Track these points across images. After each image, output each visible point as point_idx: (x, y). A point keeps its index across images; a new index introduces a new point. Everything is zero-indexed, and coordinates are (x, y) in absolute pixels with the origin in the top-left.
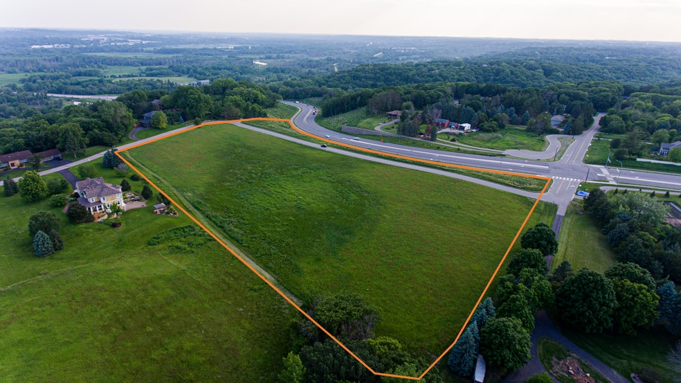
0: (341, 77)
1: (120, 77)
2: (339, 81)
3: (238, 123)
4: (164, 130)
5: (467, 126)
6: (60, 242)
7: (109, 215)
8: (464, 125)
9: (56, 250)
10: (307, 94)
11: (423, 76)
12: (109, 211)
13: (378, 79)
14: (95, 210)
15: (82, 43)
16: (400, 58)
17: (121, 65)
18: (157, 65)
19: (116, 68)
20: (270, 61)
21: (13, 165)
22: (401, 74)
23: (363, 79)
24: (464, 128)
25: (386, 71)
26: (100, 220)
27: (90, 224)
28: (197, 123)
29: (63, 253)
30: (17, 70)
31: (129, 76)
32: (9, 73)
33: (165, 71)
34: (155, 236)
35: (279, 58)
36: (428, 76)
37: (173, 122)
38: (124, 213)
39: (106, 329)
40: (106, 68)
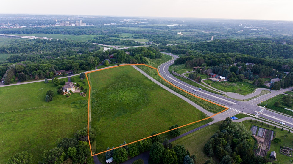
0: (203, 45)
1: (124, 38)
2: (202, 46)
3: (134, 66)
4: (107, 66)
5: (223, 78)
6: (51, 99)
7: (69, 93)
8: (221, 77)
9: (50, 101)
10: (182, 52)
11: (243, 47)
12: (69, 92)
13: (220, 47)
14: (65, 91)
15: (120, 23)
16: (250, 34)
17: (128, 33)
18: (140, 33)
19: (125, 34)
20: (185, 33)
21: (60, 74)
22: (231, 46)
23: (212, 47)
24: (221, 78)
25: (224, 44)
26: (65, 94)
27: (62, 95)
28: (118, 65)
29: (51, 102)
30: (95, 33)
31: (127, 38)
32: (93, 34)
33: (140, 36)
34: (74, 102)
35: (190, 32)
36: (245, 47)
37: (112, 63)
38: (73, 93)
39: (44, 122)
40: (122, 34)
